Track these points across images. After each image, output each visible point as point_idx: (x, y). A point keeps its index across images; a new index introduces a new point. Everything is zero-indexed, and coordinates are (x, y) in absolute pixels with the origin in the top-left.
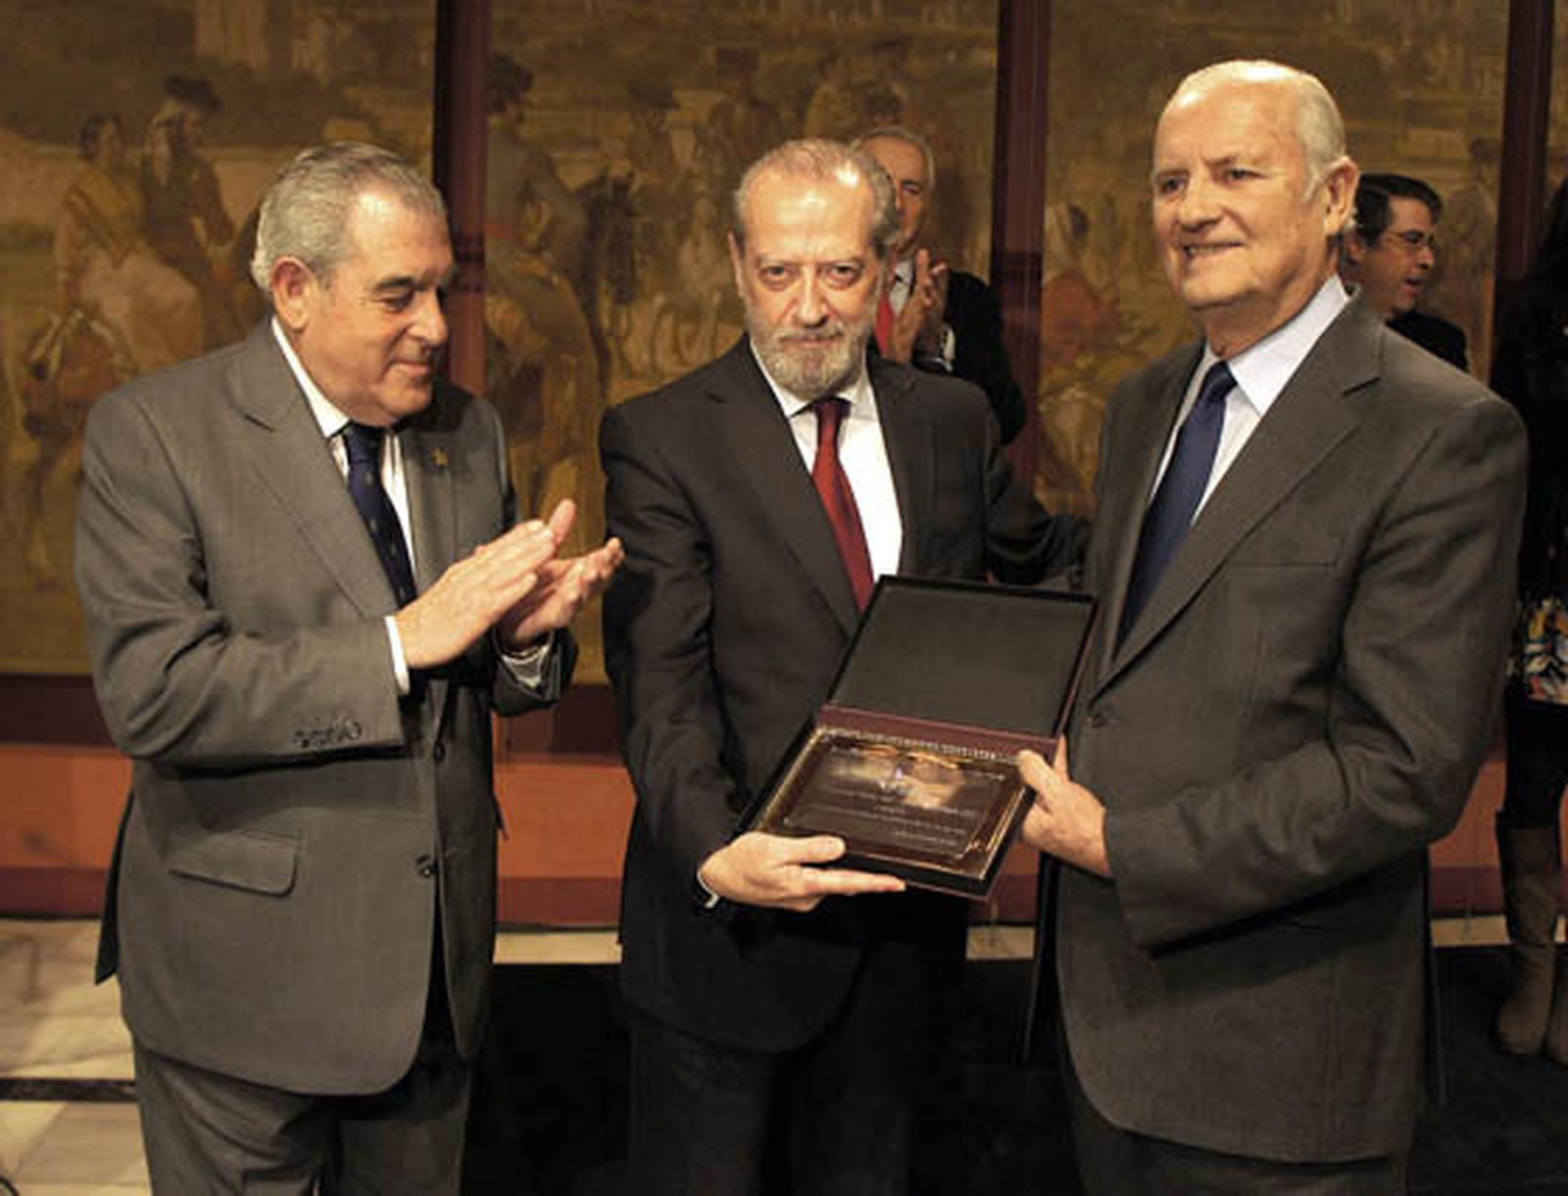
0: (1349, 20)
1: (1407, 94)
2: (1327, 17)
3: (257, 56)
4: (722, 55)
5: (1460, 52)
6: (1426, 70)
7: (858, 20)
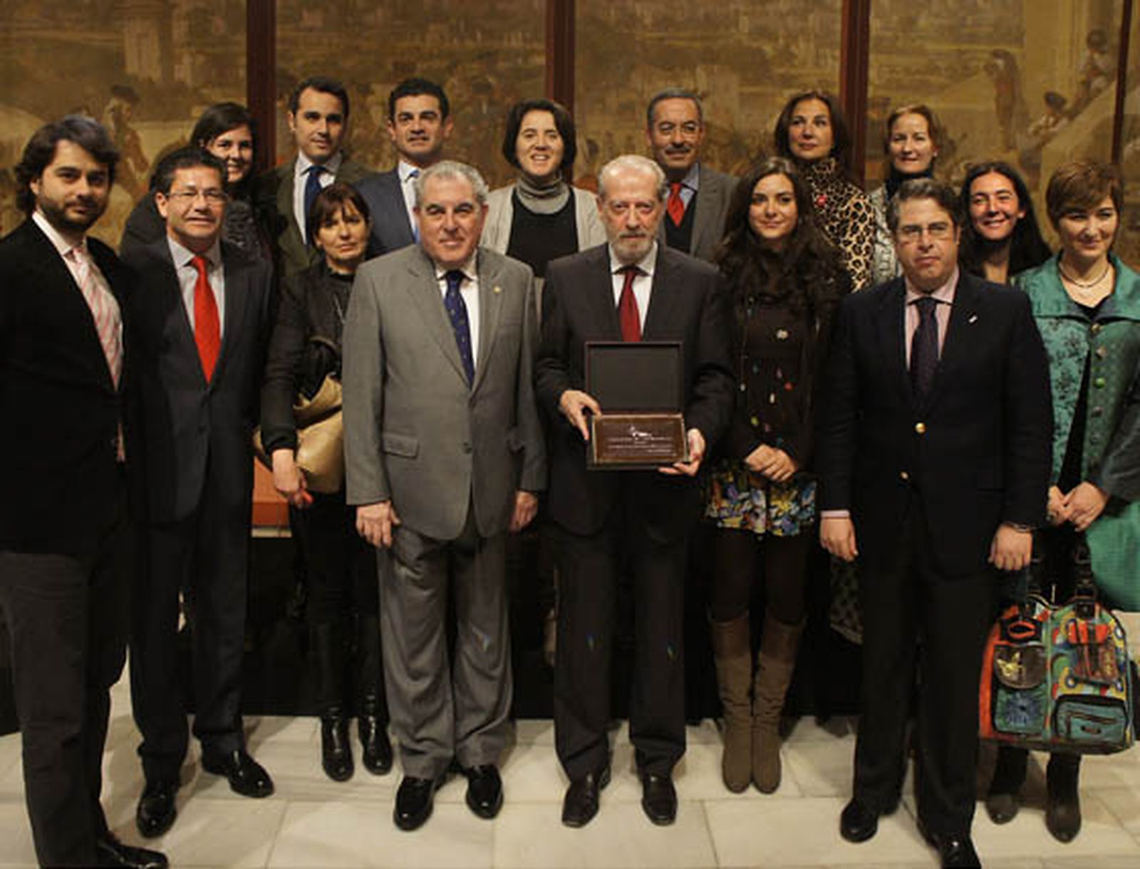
0: (746, 31)
1: (781, 71)
2: (733, 30)
3: (156, 74)
4: (396, 65)
5: (812, 46)
6: (793, 56)
7: (469, 44)
